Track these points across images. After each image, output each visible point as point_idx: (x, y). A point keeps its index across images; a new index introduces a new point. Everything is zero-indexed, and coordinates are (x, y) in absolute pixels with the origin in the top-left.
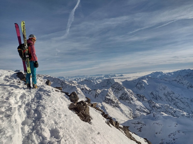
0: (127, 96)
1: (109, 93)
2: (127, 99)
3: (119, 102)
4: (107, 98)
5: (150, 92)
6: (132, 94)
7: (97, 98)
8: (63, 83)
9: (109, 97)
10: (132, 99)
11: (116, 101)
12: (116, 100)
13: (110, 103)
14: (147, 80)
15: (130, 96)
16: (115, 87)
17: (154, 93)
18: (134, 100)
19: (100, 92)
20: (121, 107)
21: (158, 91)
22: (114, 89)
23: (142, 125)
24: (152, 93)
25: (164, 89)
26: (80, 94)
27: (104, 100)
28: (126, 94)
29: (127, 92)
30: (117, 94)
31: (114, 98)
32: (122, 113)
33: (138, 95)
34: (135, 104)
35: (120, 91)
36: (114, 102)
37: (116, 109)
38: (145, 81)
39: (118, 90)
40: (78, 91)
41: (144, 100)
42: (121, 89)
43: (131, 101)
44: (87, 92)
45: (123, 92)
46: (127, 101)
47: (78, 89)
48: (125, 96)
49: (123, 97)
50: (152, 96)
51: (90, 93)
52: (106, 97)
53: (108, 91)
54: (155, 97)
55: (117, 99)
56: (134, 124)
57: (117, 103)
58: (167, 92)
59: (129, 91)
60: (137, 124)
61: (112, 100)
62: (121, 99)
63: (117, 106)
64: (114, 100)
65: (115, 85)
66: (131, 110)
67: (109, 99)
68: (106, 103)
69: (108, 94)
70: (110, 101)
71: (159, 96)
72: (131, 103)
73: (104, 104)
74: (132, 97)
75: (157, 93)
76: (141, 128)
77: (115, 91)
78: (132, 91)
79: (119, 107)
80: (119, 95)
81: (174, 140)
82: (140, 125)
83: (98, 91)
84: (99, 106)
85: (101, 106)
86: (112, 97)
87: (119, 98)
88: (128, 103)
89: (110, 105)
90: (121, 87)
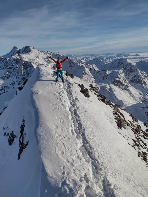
0: (139, 78)
1: (119, 75)
2: (139, 82)
3: (129, 85)
4: (117, 80)
8: (71, 62)
9: (119, 79)
11: (125, 84)
12: (126, 82)
15: (143, 79)
16: (127, 69)
19: (109, 73)
20: (130, 90)
22: (126, 71)
26: (88, 74)
27: (113, 81)
28: (139, 76)
29: (140, 74)
31: (124, 81)
32: (130, 96)
34: (147, 88)
35: (132, 74)
36: (123, 85)
37: (124, 91)
40: (86, 72)
42: (133, 71)
43: (143, 85)
45: (135, 75)
46: (139, 84)
47: (86, 69)
48: (137, 78)
49: (135, 80)
51: (99, 74)
52: (115, 79)
53: (118, 72)
55: (128, 82)
57: (127, 85)
60: (145, 107)
61: (121, 83)
62: (132, 81)
63: (126, 89)
64: (123, 83)
65: (128, 66)
66: (141, 94)
67: (119, 82)
68: (115, 85)
69: (117, 76)
70: (119, 84)
72: (143, 87)
73: (112, 85)
74: (145, 81)
78: (146, 74)
79: (128, 90)
80: (130, 78)
83: (107, 72)
84: (107, 88)
85: (109, 88)
86: (122, 79)
87: (130, 80)
88: (140, 86)
89: (120, 87)
90: (134, 69)
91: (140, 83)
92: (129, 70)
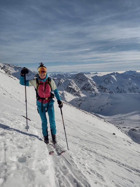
0: (89, 86)
1: (72, 83)
3: (81, 92)
4: (70, 87)
5: (116, 87)
6: (95, 85)
7: (59, 86)
9: (72, 86)
10: (94, 90)
11: (77, 91)
12: (77, 89)
14: (115, 76)
15: (93, 87)
16: (79, 78)
17: (120, 88)
19: (64, 81)
20: (82, 96)
21: (123, 86)
22: (78, 80)
24: (118, 88)
25: (130, 84)
27: (66, 88)
28: (89, 84)
29: (90, 83)
30: (80, 84)
31: (76, 88)
33: (100, 86)
35: (83, 82)
36: (75, 91)
37: (76, 97)
38: (113, 76)
39: (81, 81)
41: (105, 91)
42: (84, 80)
45: (86, 83)
49: (86, 87)
50: (118, 90)
52: (68, 86)
53: (71, 81)
54: (120, 92)
55: (79, 89)
56: (77, 101)
57: (79, 92)
58: (131, 87)
61: (73, 89)
62: (83, 89)
63: (78, 95)
64: (75, 90)
65: (80, 76)
68: (68, 91)
70: (71, 90)
71: (124, 91)
73: (65, 92)
74: (94, 88)
75: (123, 87)
76: (81, 104)
77: (78, 82)
78: (95, 83)
79: (80, 96)
80: (82, 86)
81: (101, 110)
83: (61, 80)
84: (59, 93)
85: (61, 93)
86: (74, 86)
87: (82, 88)
88: (90, 93)
89: (72, 93)
90: (85, 78)
91: (90, 90)
92: (81, 79)
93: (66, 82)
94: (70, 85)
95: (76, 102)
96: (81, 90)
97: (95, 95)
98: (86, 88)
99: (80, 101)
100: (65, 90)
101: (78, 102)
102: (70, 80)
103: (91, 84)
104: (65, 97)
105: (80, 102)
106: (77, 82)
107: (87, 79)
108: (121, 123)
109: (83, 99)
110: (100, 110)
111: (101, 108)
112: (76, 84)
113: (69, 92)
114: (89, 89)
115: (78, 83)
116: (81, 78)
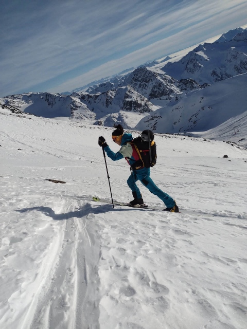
5: (211, 71)
6: (171, 82)
7: (110, 105)
10: (172, 91)
13: (133, 108)
14: (204, 51)
17: (218, 72)
18: (176, 92)
21: (224, 66)
23: (157, 119)
24: (214, 73)
25: (235, 57)
30: (144, 90)
33: (181, 81)
38: (200, 53)
39: (145, 83)
41: (193, 87)
44: (92, 100)
50: (215, 77)
54: (219, 79)
56: (148, 121)
58: (239, 62)
59: (165, 79)
71: (226, 74)
75: (223, 69)
76: (156, 123)
77: (140, 86)
82: (155, 119)
93: (118, 93)
94: (128, 96)
95: (148, 123)
96: (149, 100)
97: (176, 100)
98: (158, 93)
99: (152, 119)
100: (122, 109)
101: (150, 122)
102: (124, 87)
103: (164, 82)
104: (126, 120)
105: (153, 122)
106: (137, 87)
107: (154, 75)
108: (235, 134)
109: (158, 115)
110: (192, 124)
111: (194, 119)
112: (137, 91)
113: (129, 109)
114: (164, 93)
115: (140, 88)
116: (142, 77)
